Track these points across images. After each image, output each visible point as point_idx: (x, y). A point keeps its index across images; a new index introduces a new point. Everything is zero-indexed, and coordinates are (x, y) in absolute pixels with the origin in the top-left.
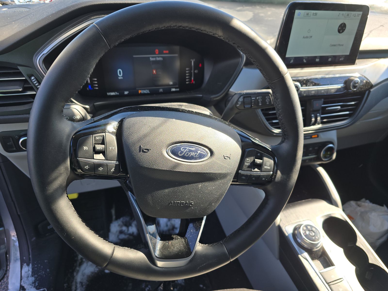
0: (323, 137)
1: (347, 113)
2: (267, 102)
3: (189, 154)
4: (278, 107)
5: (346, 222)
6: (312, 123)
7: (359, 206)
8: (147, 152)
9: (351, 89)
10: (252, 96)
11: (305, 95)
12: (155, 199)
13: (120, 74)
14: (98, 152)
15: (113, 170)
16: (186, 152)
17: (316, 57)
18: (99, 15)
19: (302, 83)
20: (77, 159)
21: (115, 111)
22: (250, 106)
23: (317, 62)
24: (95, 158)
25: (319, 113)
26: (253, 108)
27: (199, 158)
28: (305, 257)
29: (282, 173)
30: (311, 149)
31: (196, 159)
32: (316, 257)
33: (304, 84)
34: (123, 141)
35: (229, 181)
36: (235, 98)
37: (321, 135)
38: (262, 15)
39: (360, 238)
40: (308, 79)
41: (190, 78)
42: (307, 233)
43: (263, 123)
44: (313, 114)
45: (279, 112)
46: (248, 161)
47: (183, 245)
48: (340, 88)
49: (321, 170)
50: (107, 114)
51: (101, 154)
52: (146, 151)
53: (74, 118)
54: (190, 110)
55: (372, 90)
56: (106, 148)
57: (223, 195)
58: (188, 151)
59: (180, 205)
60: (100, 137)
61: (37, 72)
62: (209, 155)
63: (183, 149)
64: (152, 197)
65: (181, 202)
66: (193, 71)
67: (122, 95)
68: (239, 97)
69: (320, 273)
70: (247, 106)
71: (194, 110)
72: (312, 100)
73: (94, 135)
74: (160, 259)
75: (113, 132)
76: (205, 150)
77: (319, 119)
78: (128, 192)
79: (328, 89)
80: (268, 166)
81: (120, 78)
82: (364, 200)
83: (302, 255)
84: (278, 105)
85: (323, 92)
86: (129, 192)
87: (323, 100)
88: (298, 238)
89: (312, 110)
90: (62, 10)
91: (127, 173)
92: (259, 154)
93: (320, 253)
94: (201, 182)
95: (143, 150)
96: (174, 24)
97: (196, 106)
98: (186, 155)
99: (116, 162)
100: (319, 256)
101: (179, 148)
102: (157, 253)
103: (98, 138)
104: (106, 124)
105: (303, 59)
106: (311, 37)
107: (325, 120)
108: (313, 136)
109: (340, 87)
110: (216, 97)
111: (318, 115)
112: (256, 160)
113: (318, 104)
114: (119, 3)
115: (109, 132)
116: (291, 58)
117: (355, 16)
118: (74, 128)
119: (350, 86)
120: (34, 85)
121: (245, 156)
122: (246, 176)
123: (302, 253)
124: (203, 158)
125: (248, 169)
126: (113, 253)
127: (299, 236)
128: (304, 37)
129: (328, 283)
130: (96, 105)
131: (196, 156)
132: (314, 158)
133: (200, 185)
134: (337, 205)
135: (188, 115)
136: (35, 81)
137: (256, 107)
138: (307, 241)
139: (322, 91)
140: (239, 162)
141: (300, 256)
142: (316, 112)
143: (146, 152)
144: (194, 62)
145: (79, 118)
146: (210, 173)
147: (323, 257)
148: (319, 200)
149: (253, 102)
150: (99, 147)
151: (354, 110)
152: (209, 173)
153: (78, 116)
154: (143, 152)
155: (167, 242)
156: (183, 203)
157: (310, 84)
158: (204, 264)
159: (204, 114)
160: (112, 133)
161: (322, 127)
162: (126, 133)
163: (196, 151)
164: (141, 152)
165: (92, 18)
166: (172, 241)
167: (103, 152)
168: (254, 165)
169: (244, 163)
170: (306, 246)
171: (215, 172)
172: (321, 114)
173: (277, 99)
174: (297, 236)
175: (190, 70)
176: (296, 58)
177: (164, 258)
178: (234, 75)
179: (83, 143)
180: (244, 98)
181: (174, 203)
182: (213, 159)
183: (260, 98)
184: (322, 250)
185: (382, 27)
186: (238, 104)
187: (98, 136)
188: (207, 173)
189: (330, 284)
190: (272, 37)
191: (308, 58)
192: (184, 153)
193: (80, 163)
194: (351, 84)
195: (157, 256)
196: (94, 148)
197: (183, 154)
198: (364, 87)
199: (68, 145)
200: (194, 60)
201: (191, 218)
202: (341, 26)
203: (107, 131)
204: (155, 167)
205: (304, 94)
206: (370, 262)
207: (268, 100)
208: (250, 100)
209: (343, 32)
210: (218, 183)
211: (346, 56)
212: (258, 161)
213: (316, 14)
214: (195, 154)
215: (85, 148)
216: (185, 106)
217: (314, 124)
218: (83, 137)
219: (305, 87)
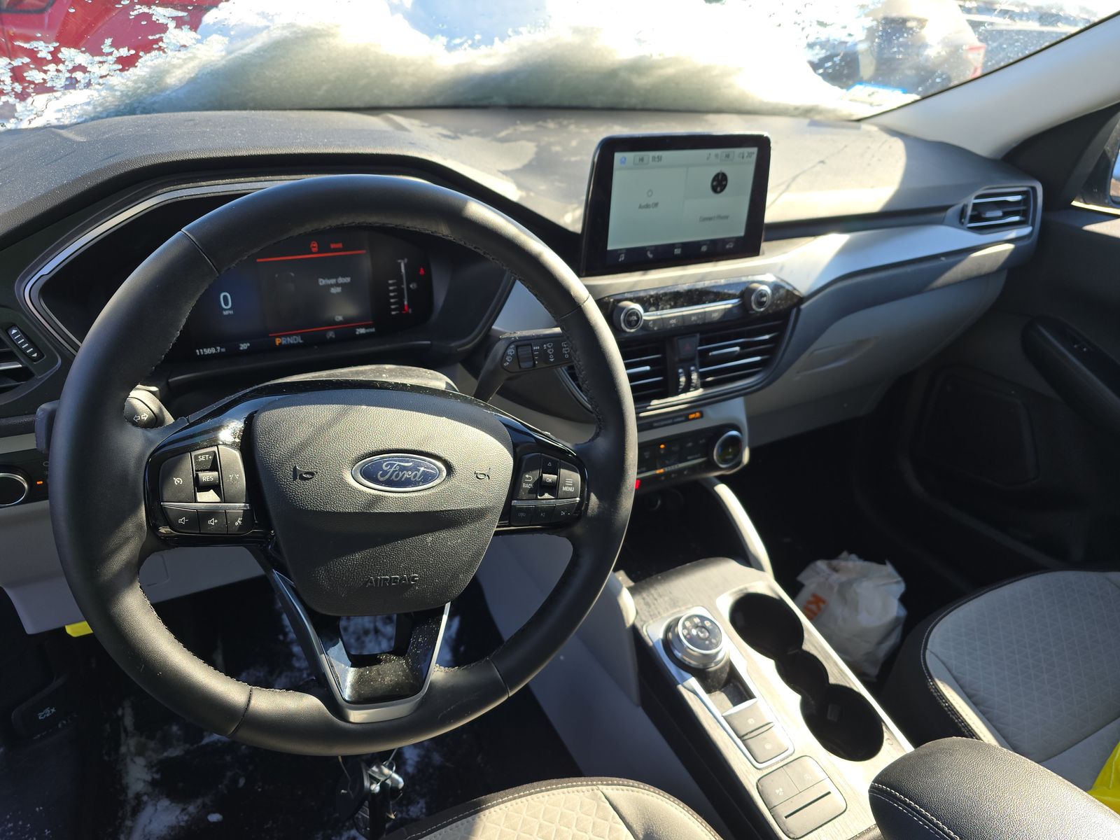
0: (715, 416)
1: (758, 358)
2: (565, 354)
3: (401, 474)
4: (579, 366)
5: (781, 602)
6: (681, 387)
7: (835, 570)
8: (311, 478)
9: (753, 310)
10: (532, 342)
11: (656, 328)
12: (334, 577)
13: (226, 304)
14: (205, 487)
15: (240, 522)
16: (394, 472)
17: (673, 246)
18: (175, 185)
19: (647, 304)
20: (161, 506)
21: (233, 397)
22: (531, 364)
23: (676, 255)
24: (199, 500)
25: (694, 365)
26: (538, 367)
27: (423, 482)
28: (692, 687)
29: (598, 497)
30: (690, 445)
31: (416, 484)
32: (717, 685)
33: (651, 305)
34: (257, 461)
35: (492, 524)
36: (499, 348)
37: (709, 411)
38: (557, 148)
39: (810, 633)
40: (659, 295)
41: (400, 303)
42: (694, 632)
43: (572, 396)
44: (682, 368)
45: (582, 376)
46: (529, 479)
47: (404, 671)
48: (730, 310)
49: (723, 491)
50: (215, 407)
51: (212, 490)
52: (308, 476)
53: (136, 418)
54: (398, 383)
55: (803, 306)
56: (221, 477)
57: (482, 555)
58: (397, 469)
59: (390, 583)
60: (207, 456)
61: (24, 318)
62: (444, 473)
63: (386, 466)
64: (328, 572)
65: (391, 578)
66: (404, 286)
67: (234, 354)
68: (506, 345)
69: (725, 718)
70: (524, 365)
71: (409, 381)
72: (676, 339)
73: (194, 454)
74: (353, 705)
75: (234, 442)
76: (434, 465)
77: (694, 376)
78: (273, 572)
79: (705, 312)
80: (569, 486)
81: (225, 313)
82: (845, 554)
83: (685, 684)
84: (578, 361)
85: (694, 320)
86: (275, 572)
87: (698, 336)
88: (676, 648)
89: (677, 359)
90: (85, 178)
91: (269, 527)
92: (550, 464)
93: (725, 676)
94: (432, 532)
95: (301, 475)
96: (351, 221)
97: (414, 371)
98: (393, 477)
99: (245, 506)
100: (723, 682)
101: (378, 465)
102: (347, 693)
103: (202, 459)
104: (218, 428)
105: (647, 251)
106: (656, 205)
107: (709, 379)
108: (692, 416)
109: (730, 306)
110: (465, 344)
111: (692, 368)
112: (545, 476)
113: (689, 346)
114: (221, 157)
115: (224, 444)
116: (619, 252)
117: (743, 157)
118: (149, 442)
119: (750, 302)
120: (19, 347)
121: (523, 469)
122: (527, 510)
123: (685, 680)
124: (432, 480)
125: (531, 495)
126: (249, 701)
127: (676, 644)
128: (641, 207)
129: (740, 737)
130: (172, 382)
131: (417, 478)
132: (700, 464)
133: (429, 538)
134: (759, 567)
135: (394, 393)
136: (19, 339)
137: (544, 366)
138: (694, 651)
139: (693, 318)
140: (509, 483)
141: (680, 687)
142: (686, 363)
143: (308, 479)
144: (405, 266)
145: (145, 419)
146: (449, 510)
147: (731, 685)
148: (721, 558)
149: (537, 355)
150: (206, 476)
151: (770, 351)
152: (445, 511)
153: (145, 414)
154: (302, 478)
155: (368, 670)
156: (397, 578)
157: (665, 305)
158: (452, 708)
159: (430, 389)
160: (233, 445)
161: (703, 395)
162: (261, 442)
163: (415, 468)
164: (298, 480)
165: (160, 191)
166: (378, 666)
167: (215, 487)
168: (541, 487)
169: (520, 484)
170: (693, 663)
171: (459, 508)
172: (698, 365)
173: (575, 351)
174: (672, 644)
175: (399, 283)
176: (630, 251)
177: (362, 700)
178: (498, 294)
179: (171, 471)
180: (517, 347)
181: (376, 580)
182: (454, 481)
183: (549, 347)
184: (728, 669)
185: (821, 164)
186: (507, 361)
187: (203, 454)
188: (443, 511)
189: (746, 737)
190: (575, 206)
191: (658, 250)
192: (389, 474)
193: (168, 511)
194: (753, 298)
195: (347, 699)
196: (196, 479)
197: (387, 477)
198: (783, 302)
199: (139, 478)
200: (406, 260)
201: (415, 610)
202: (717, 178)
203: (221, 443)
204: (329, 508)
205: (653, 327)
206: (832, 680)
207: (567, 350)
208: (530, 351)
209: (722, 190)
210: (467, 530)
211: (738, 239)
212: (549, 478)
213: (660, 158)
214: (414, 473)
215: (177, 481)
216: (389, 373)
217: (686, 390)
218: (171, 459)
219: (655, 313)
